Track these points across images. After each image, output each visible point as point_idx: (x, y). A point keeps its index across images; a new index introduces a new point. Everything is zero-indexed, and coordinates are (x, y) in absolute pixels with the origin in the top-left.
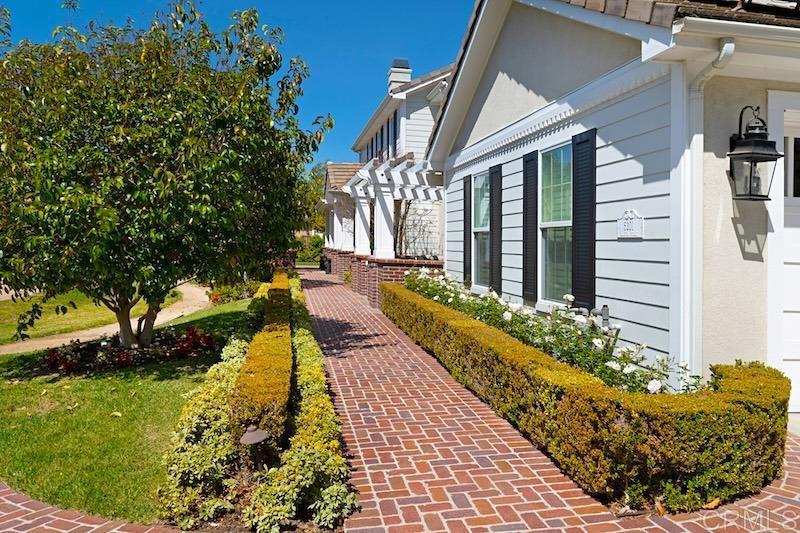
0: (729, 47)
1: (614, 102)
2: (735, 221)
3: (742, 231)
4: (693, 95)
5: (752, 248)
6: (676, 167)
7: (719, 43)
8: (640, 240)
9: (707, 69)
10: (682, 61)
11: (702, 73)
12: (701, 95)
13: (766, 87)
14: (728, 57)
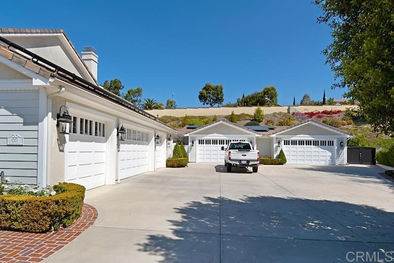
0: (63, 89)
1: (4, 92)
2: (58, 140)
3: (59, 143)
4: (48, 100)
5: (61, 148)
6: (42, 122)
7: (61, 87)
8: (22, 146)
9: (56, 93)
10: (45, 88)
11: (53, 94)
12: (51, 100)
13: (66, 100)
14: (63, 92)
